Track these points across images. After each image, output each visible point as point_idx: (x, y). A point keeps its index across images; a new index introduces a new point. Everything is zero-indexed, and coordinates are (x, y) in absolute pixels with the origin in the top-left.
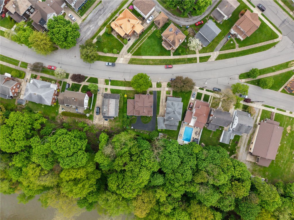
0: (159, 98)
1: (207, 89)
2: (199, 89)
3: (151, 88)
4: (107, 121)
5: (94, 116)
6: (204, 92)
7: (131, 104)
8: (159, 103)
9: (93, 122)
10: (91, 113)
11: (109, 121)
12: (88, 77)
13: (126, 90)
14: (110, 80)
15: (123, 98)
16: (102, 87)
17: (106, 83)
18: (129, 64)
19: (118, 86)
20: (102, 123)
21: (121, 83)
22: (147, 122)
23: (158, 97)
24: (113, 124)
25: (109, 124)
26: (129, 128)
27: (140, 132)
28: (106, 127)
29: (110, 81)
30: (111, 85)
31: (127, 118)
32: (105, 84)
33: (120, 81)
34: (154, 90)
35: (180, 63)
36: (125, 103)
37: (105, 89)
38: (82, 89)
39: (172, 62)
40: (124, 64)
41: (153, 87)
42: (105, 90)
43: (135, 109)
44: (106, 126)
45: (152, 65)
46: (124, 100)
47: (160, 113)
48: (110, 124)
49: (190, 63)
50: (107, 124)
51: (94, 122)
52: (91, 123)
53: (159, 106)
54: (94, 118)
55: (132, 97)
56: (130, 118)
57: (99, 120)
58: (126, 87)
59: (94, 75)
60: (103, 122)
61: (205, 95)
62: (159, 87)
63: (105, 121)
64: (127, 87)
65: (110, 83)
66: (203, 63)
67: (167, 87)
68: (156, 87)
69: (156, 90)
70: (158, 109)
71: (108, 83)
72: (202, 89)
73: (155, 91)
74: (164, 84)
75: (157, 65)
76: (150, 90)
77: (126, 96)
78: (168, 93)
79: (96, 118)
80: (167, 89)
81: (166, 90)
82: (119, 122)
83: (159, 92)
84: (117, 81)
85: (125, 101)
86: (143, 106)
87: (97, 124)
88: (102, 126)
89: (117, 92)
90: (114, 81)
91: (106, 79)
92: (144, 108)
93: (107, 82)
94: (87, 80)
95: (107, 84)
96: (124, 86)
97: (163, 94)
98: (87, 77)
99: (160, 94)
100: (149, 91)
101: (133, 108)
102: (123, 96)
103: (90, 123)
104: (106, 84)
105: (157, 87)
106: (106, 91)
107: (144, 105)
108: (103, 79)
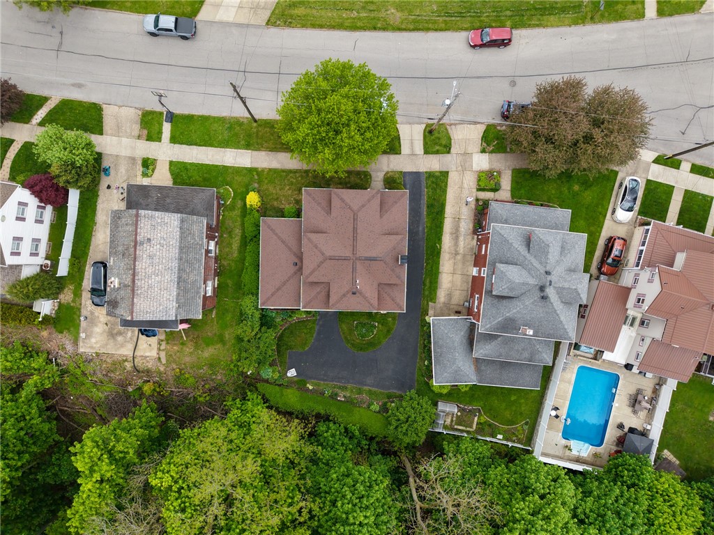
0: (437, 210)
1: (699, 162)
2: (657, 161)
3: (392, 157)
4: (153, 340)
5: (84, 312)
6: (682, 180)
7: (283, 242)
8: (440, 239)
9: (76, 342)
10: (67, 296)
11: (163, 337)
12: (46, 99)
13: (255, 169)
14: (169, 113)
15: (237, 212)
16: (125, 152)
17: (145, 132)
18: (275, 25)
19: (211, 145)
20: (127, 351)
21: (230, 128)
22: (371, 344)
23: (430, 206)
24: (188, 355)
25: (163, 355)
26: (276, 376)
27: (337, 395)
28: (148, 371)
29: (171, 117)
30: (174, 140)
31: (262, 325)
32: (139, 137)
33: (222, 120)
34: (409, 167)
35: (552, 18)
36: (251, 239)
37: (140, 162)
38: (14, 162)
39: (508, 13)
40: (248, 26)
41: (405, 149)
42: (139, 169)
43: (306, 271)
44: (150, 365)
45: (400, 29)
46: (243, 224)
47: (442, 295)
48: (169, 356)
49: (609, 21)
50: (154, 353)
51: (81, 344)
52: (69, 347)
53: (435, 253)
54: (83, 324)
55: (288, 208)
56: (278, 320)
57: (112, 335)
58: (255, 153)
59: (79, 86)
60: (130, 346)
61: (689, 196)
62: (437, 152)
63: (143, 338)
64: (263, 154)
65: (167, 128)
66: (677, 19)
67: (483, 151)
68: (419, 148)
69: (422, 169)
70: (434, 274)
71: (160, 132)
72: (671, 162)
73: (417, 174)
74: (467, 137)
75: (428, 30)
76: (386, 169)
77: (253, 199)
78: (488, 181)
79: (92, 321)
80: (482, 162)
81: (476, 167)
82: (219, 346)
83: (439, 181)
84: (205, 119)
85: (250, 229)
86: (348, 253)
87: (98, 354)
88: (128, 366)
89: (205, 179)
90: (190, 118)
91: (148, 108)
92: (354, 270)
93: (149, 125)
94: (41, 114)
95: (154, 136)
96: (248, 146)
97: (461, 188)
98: (43, 100)
99: (444, 191)
100: (381, 176)
101: (293, 269)
102: (239, 204)
103: (64, 349)
104: (150, 138)
105: (426, 152)
106: (145, 175)
107: (354, 247)
108: (133, 110)
